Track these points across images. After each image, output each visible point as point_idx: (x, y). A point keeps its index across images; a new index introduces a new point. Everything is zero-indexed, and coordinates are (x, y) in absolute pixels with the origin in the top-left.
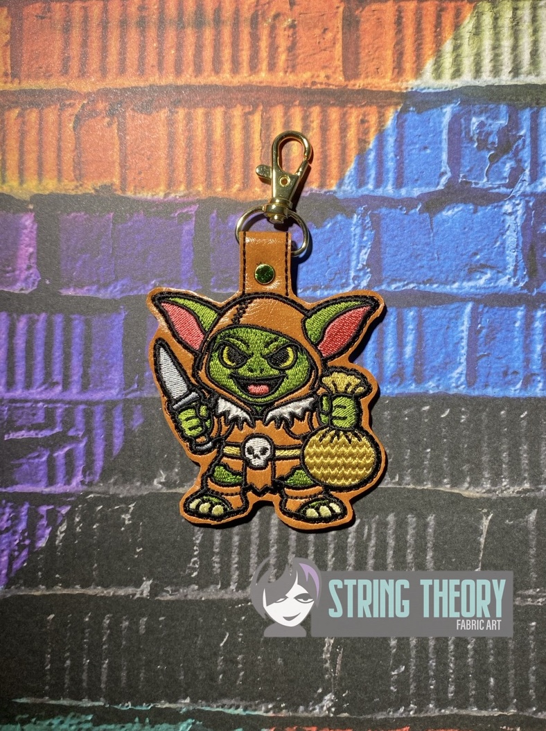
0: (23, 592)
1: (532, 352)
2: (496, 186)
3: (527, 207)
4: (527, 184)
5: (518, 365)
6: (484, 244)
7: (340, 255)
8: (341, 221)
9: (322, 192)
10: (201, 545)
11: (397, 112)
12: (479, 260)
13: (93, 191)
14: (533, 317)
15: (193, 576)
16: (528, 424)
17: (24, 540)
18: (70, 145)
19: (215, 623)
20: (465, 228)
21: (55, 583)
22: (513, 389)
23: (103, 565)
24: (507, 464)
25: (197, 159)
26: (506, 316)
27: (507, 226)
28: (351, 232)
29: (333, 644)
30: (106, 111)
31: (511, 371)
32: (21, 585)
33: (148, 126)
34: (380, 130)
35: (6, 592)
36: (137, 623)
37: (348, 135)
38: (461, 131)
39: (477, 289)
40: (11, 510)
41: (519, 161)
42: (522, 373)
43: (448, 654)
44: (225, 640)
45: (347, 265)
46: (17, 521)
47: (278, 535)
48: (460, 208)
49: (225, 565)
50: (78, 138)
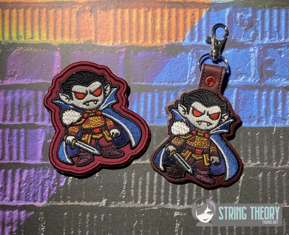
0: (55, 203)
1: (261, 108)
2: (247, 41)
3: (259, 50)
4: (260, 40)
5: (255, 114)
6: (242, 65)
7: (183, 69)
8: (184, 55)
9: (176, 43)
10: (126, 185)
11: (207, 11)
12: (240, 71)
13: (84, 42)
14: (262, 94)
15: (123, 197)
16: (259, 137)
17: (55, 183)
18: (74, 24)
19: (131, 217)
20: (234, 58)
21: (67, 200)
22: (253, 123)
23: (87, 193)
24: (250, 154)
25: (126, 29)
26: (251, 94)
27: (251, 57)
28: (188, 59)
29: (179, 226)
30: (89, 10)
31: (252, 116)
32: (54, 201)
33: (106, 16)
34: (200, 18)
35: (48, 204)
36: (100, 217)
37: (187, 20)
38: (233, 19)
39: (239, 83)
40: (50, 171)
41: (257, 31)
42: (257, 117)
43: (226, 230)
44: (136, 224)
45: (186, 73)
46: (52, 175)
47: (157, 181)
48: (232, 50)
49: (136, 193)
50: (78, 21)
